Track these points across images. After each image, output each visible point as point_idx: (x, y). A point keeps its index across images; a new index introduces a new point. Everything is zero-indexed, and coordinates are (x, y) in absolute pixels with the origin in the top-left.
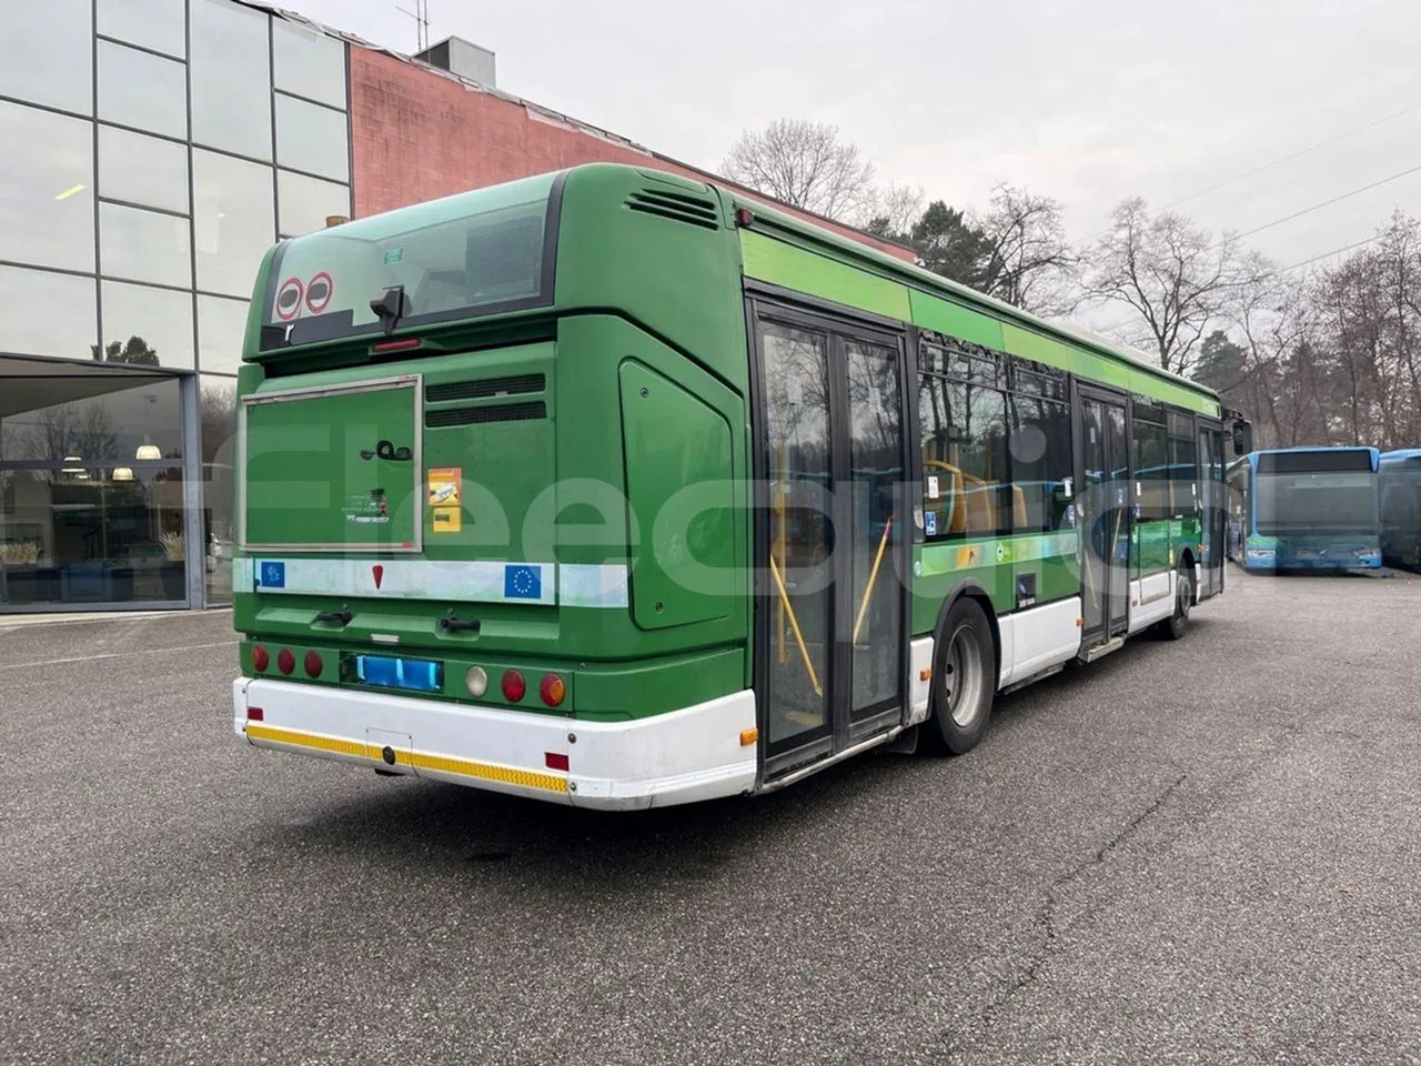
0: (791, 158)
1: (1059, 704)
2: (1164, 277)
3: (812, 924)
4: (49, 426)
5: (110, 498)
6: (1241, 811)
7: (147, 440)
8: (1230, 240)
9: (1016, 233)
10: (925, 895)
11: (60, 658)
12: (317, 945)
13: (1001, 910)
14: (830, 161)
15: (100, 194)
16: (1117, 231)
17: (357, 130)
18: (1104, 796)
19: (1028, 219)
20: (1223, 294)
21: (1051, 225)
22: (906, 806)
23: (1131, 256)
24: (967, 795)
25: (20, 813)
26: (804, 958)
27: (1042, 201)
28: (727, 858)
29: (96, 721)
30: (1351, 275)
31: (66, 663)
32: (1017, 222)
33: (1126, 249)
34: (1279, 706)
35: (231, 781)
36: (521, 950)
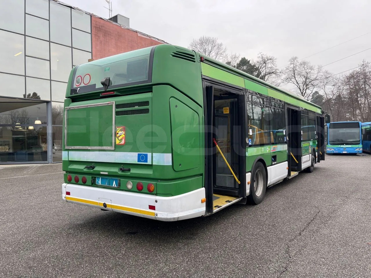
0: (206, 46)
1: (282, 190)
2: (303, 77)
3: (223, 253)
4: (11, 115)
5: (27, 134)
6: (337, 221)
7: (38, 119)
8: (320, 68)
9: (264, 65)
10: (253, 245)
11: (14, 177)
12: (86, 259)
13: (275, 250)
14: (216, 47)
15: (26, 55)
16: (290, 65)
17: (94, 39)
18: (298, 216)
19: (267, 62)
20: (318, 82)
21: (273, 63)
22: (245, 219)
23: (294, 71)
24: (261, 216)
25: (4, 220)
26: (222, 263)
27: (271, 57)
28: (197, 234)
29: (25, 194)
30: (352, 77)
31: (16, 178)
32: (264, 63)
33: (293, 70)
34: (342, 191)
35: (61, 211)
36: (142, 260)
